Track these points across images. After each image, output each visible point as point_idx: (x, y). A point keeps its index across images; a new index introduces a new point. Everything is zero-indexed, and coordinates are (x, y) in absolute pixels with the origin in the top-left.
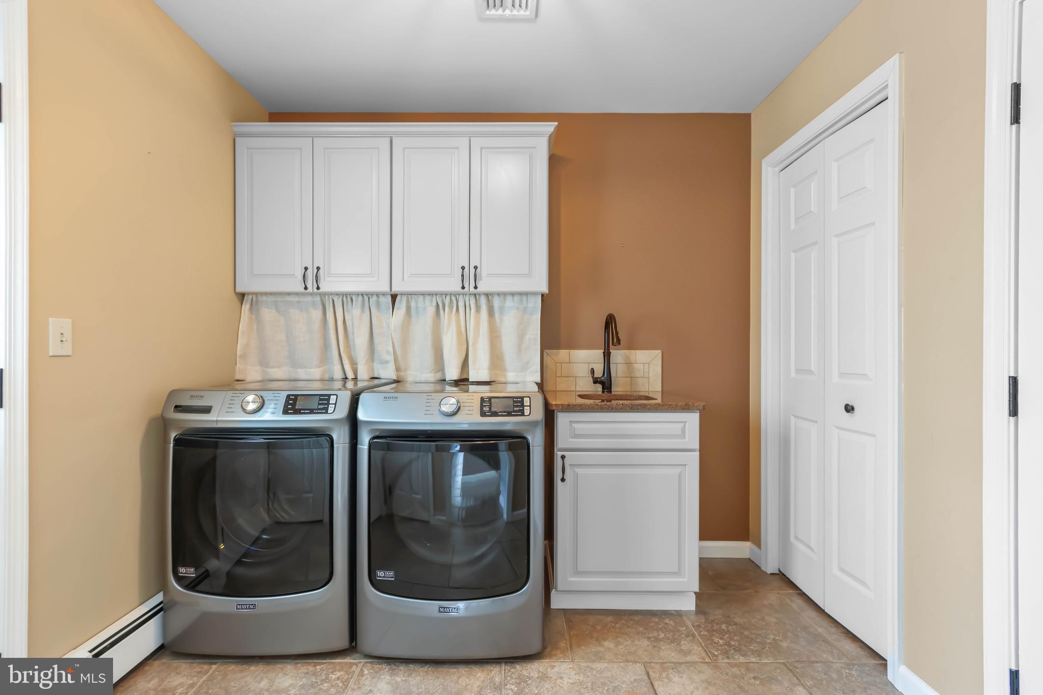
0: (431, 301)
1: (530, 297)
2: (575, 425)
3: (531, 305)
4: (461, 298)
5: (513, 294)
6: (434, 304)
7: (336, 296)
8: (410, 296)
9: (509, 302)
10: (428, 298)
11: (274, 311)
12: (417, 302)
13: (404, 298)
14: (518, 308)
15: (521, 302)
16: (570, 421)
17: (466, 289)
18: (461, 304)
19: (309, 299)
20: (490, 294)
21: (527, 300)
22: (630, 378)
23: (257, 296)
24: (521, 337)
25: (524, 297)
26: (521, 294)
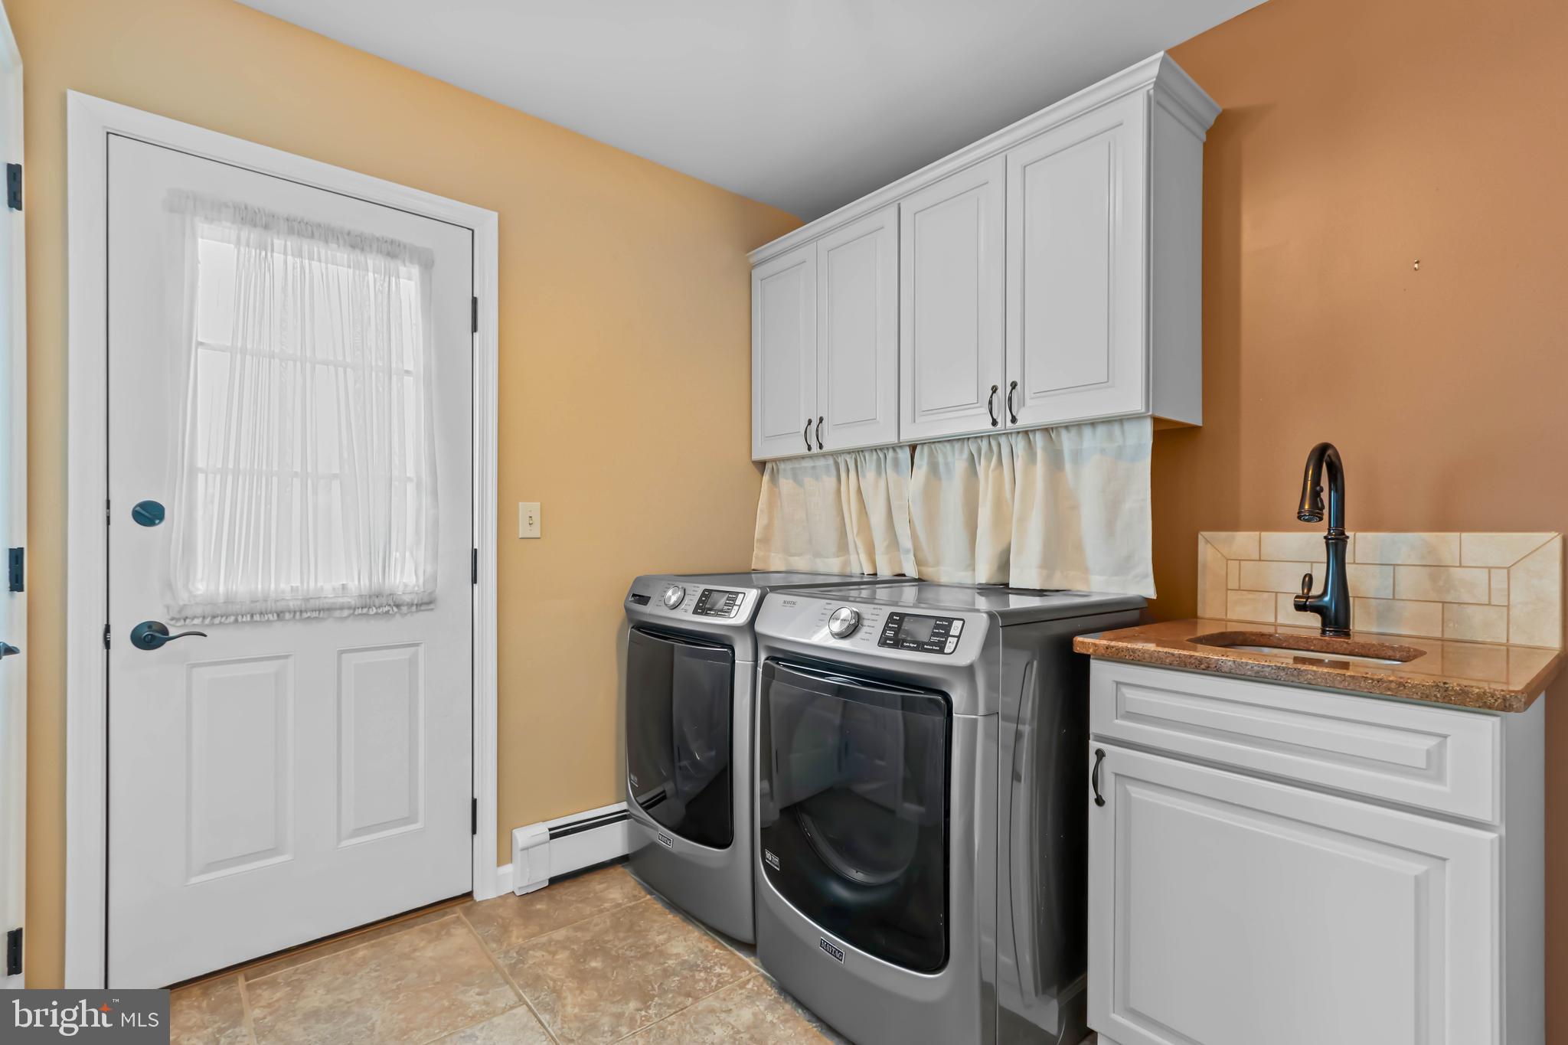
0: (961, 451)
1: (1127, 426)
2: (1128, 693)
3: (1131, 441)
4: (1003, 440)
5: (1093, 423)
6: (966, 455)
7: (848, 456)
8: (933, 446)
9: (1091, 440)
10: (957, 445)
11: (791, 481)
12: (945, 455)
13: (926, 448)
14: (1103, 451)
15: (1110, 437)
16: (1118, 683)
17: (999, 426)
18: (1005, 451)
19: (821, 462)
20: (1052, 428)
21: (1123, 432)
22: (1441, 604)
23: (776, 463)
24: (1113, 507)
25: (1116, 428)
26: (1108, 421)
